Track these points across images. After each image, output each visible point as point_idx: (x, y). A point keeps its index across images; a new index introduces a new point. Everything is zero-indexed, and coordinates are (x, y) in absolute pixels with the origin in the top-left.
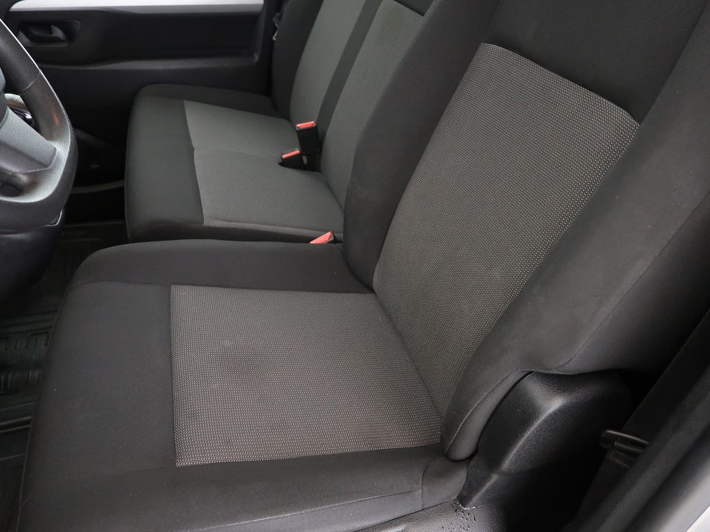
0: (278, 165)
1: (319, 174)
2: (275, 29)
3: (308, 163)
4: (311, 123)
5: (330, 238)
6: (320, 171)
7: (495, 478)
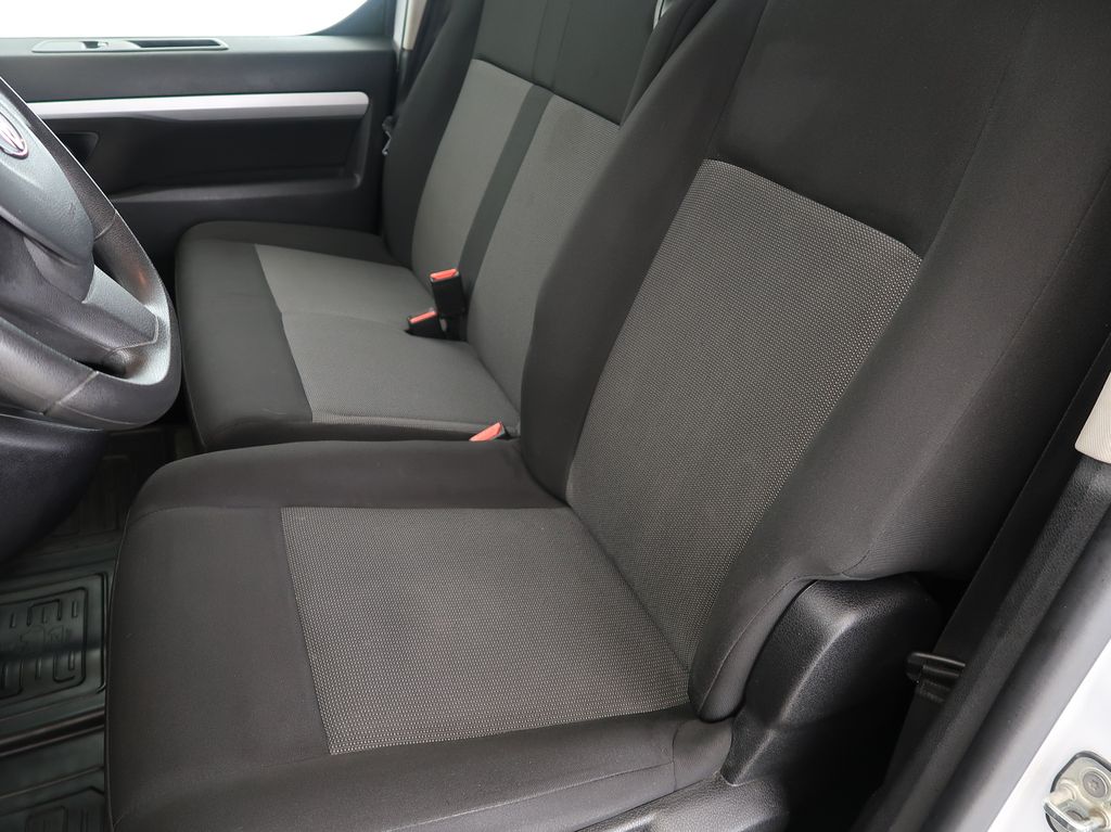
0: (404, 333)
1: (464, 343)
2: (386, 138)
3: (448, 329)
4: (452, 272)
5: (500, 430)
6: (465, 340)
7: (771, 735)
